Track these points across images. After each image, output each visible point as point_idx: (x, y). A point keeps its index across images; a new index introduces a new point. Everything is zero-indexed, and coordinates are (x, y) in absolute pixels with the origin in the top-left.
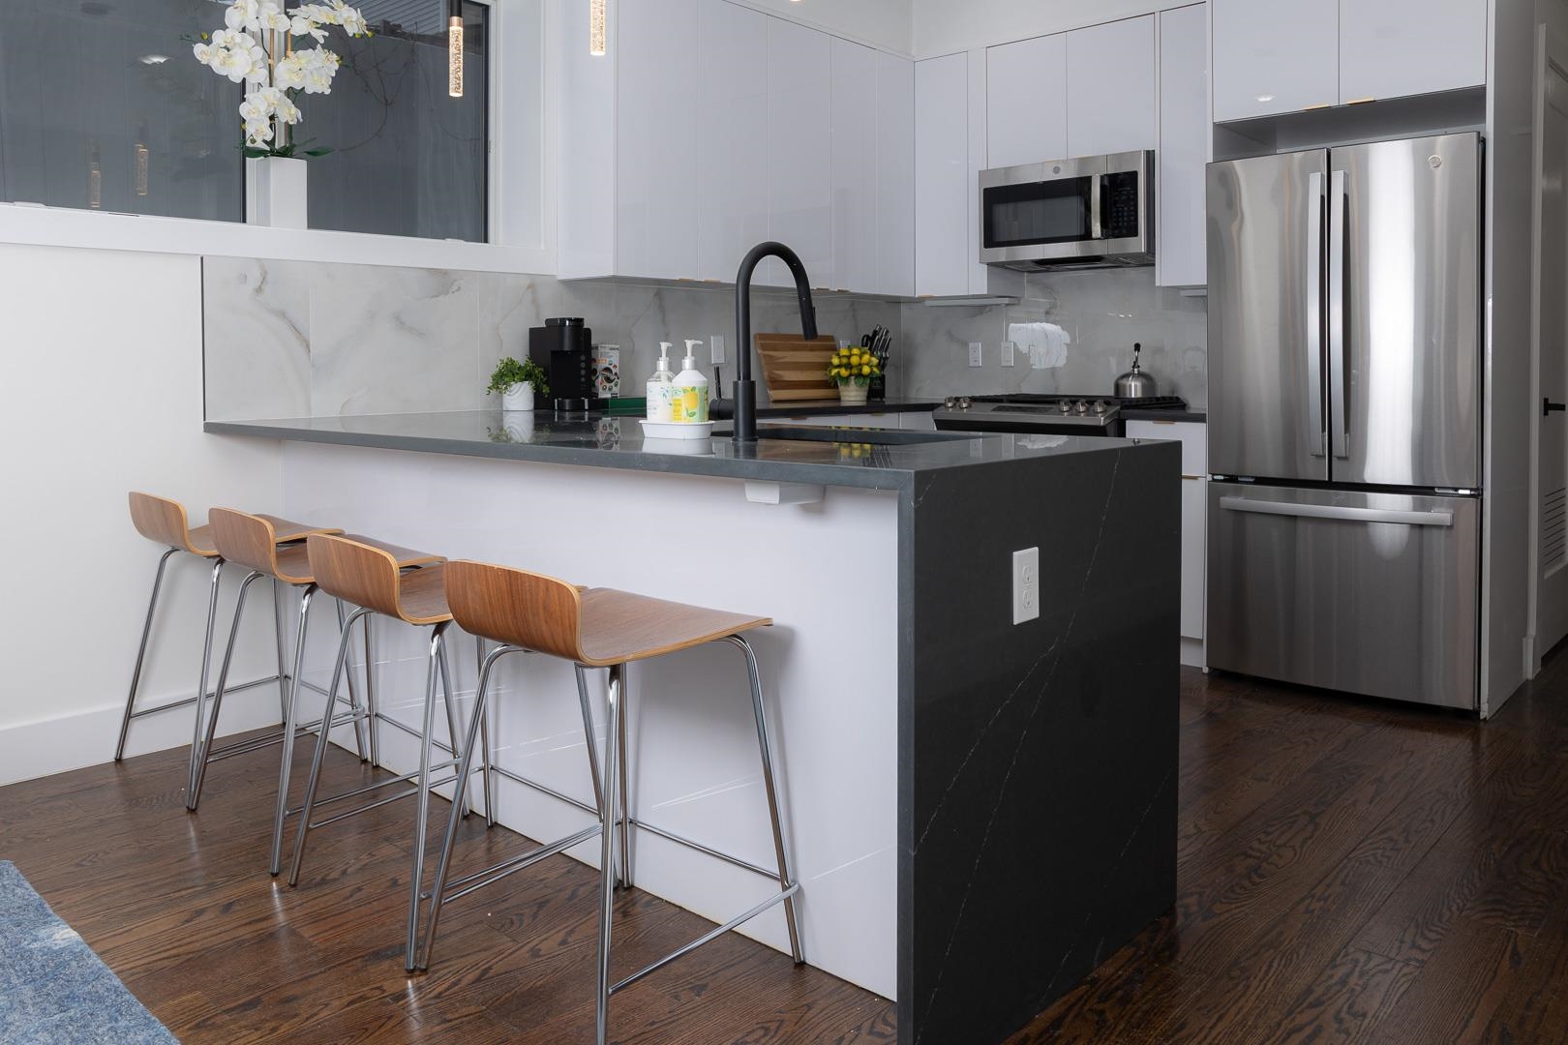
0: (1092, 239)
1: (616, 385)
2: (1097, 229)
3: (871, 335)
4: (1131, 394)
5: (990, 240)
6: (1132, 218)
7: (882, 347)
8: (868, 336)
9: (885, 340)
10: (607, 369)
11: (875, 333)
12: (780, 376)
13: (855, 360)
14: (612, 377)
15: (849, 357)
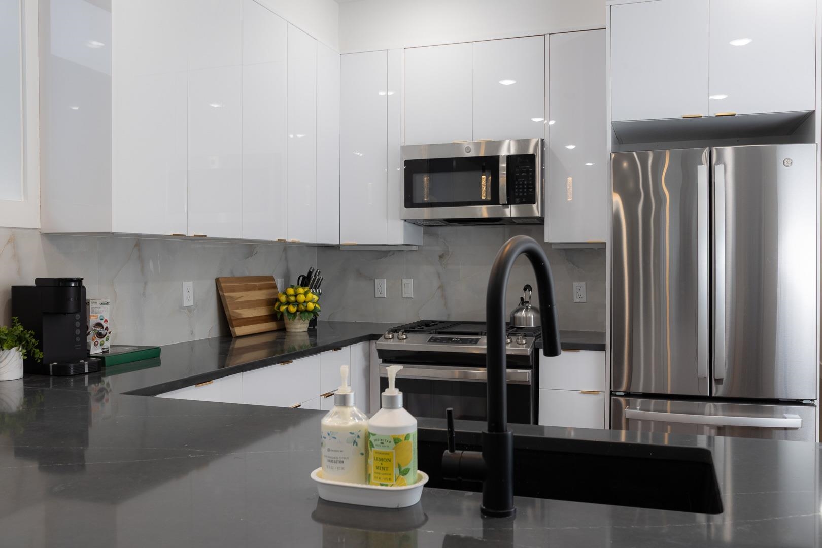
0: (499, 204)
1: (107, 340)
2: (503, 197)
3: (306, 275)
4: (531, 325)
5: (410, 201)
6: (531, 190)
7: (316, 285)
8: (304, 276)
9: (319, 279)
10: (99, 325)
11: (310, 273)
12: (240, 314)
13: (302, 298)
14: (103, 332)
15: (296, 296)
